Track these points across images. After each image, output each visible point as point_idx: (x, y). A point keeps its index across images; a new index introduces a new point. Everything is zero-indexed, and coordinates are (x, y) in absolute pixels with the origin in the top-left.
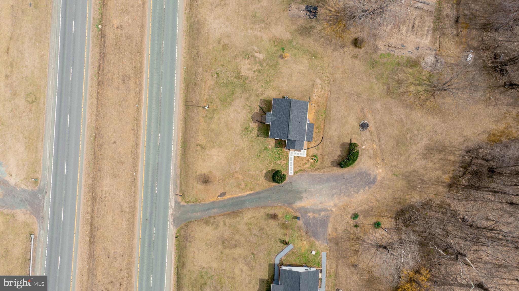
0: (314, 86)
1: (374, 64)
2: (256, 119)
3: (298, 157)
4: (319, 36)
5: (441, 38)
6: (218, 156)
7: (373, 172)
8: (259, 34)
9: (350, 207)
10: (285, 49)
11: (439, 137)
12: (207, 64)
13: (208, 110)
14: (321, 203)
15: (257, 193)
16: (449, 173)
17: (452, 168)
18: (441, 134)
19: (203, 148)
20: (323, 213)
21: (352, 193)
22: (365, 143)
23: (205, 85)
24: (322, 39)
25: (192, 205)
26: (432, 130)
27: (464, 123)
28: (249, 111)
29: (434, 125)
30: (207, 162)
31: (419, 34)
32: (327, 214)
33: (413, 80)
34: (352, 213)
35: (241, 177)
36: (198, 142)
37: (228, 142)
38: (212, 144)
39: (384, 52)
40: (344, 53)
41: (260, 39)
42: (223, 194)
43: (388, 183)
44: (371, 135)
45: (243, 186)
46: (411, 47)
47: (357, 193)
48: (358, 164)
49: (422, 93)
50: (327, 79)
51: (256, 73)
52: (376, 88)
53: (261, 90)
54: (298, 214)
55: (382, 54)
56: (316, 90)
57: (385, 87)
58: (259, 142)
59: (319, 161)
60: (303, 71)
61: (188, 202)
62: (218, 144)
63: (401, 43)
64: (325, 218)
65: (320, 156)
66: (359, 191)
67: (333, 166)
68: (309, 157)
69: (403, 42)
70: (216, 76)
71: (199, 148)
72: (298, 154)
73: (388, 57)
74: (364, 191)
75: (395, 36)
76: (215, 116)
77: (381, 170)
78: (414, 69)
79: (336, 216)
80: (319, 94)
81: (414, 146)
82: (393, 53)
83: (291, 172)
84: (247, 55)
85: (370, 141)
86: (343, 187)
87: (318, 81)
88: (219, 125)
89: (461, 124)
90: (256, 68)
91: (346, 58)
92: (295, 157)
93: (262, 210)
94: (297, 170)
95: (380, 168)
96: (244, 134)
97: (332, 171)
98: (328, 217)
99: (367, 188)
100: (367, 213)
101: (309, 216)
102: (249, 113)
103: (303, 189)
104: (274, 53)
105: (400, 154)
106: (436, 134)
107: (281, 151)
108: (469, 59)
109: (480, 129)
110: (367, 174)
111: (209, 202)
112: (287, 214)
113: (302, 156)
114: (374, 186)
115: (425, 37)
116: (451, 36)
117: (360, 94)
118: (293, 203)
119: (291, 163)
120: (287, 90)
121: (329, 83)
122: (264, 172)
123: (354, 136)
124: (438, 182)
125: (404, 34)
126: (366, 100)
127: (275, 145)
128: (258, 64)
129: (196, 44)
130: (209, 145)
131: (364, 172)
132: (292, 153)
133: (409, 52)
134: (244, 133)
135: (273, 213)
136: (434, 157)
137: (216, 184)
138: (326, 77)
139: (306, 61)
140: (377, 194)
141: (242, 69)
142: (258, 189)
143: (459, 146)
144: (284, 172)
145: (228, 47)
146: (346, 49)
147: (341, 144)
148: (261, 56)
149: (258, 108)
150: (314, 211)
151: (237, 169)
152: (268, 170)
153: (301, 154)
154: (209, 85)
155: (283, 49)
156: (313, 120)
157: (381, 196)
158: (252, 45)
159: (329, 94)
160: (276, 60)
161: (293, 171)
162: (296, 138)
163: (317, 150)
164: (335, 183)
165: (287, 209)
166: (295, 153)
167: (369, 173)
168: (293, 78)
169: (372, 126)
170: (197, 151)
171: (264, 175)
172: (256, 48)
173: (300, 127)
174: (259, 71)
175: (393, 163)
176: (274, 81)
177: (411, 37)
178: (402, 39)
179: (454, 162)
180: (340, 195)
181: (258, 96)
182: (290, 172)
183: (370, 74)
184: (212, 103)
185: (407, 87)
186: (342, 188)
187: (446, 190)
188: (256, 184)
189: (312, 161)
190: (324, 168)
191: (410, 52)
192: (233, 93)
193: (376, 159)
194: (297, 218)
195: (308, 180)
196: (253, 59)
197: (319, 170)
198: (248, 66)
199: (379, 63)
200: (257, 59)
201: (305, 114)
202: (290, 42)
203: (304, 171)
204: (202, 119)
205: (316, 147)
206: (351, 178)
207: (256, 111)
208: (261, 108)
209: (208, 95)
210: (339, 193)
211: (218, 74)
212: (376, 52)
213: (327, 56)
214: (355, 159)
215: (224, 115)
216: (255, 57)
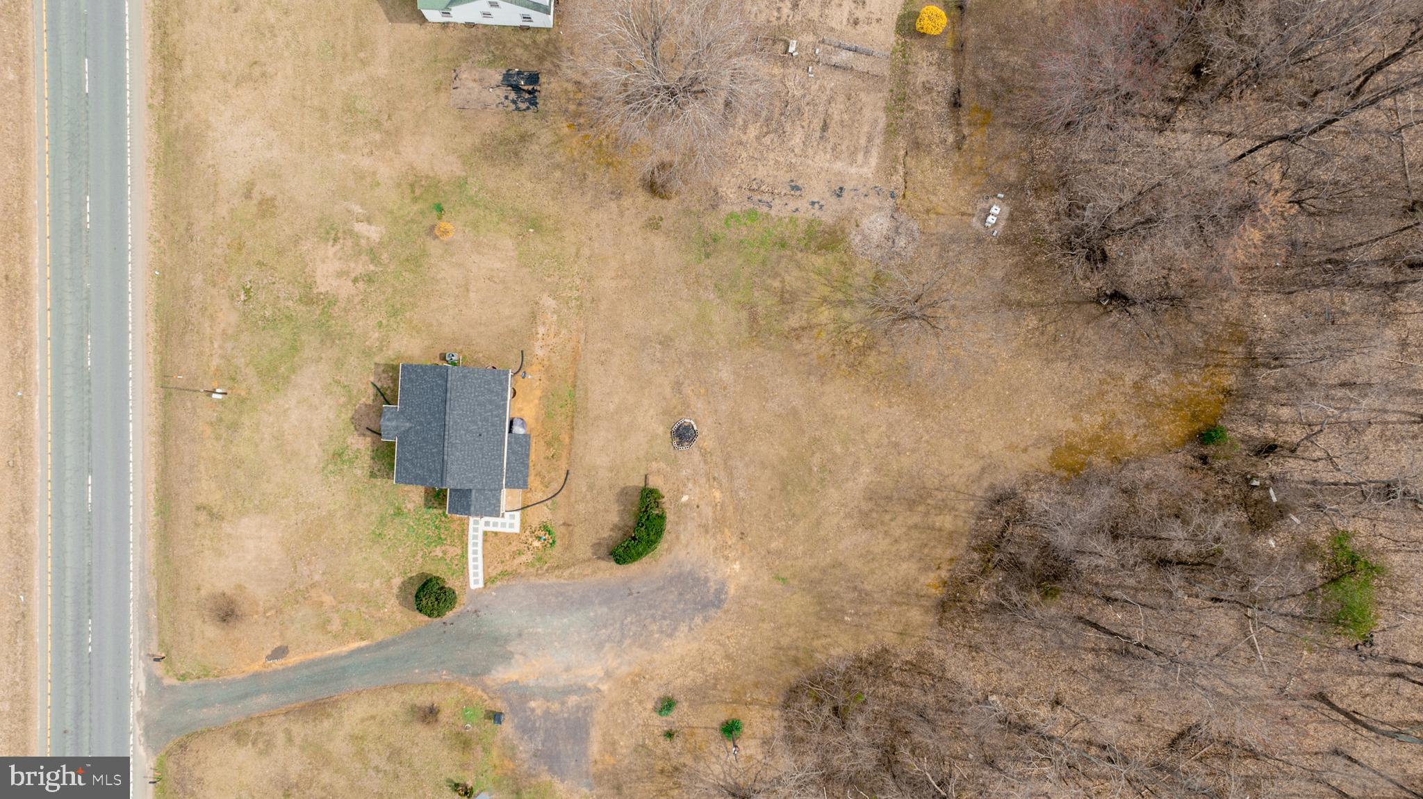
0: (535, 317)
1: (709, 245)
2: (365, 423)
3: (496, 533)
4: (547, 163)
5: (908, 158)
6: (260, 538)
7: (715, 571)
8: (366, 163)
9: (652, 679)
10: (445, 206)
11: (906, 461)
12: (215, 260)
13: (222, 402)
14: (567, 669)
15: (380, 646)
16: (939, 568)
17: (949, 553)
18: (913, 451)
19: (215, 516)
20: (573, 700)
21: (657, 636)
22: (690, 485)
23: (211, 326)
24: (558, 174)
25: (196, 686)
26: (885, 441)
27: (980, 416)
28: (343, 399)
29: (890, 426)
30: (227, 557)
31: (844, 148)
32: (587, 701)
33: (826, 291)
34: (656, 695)
35: (328, 599)
36: (201, 500)
37: (286, 496)
38: (239, 504)
39: (737, 209)
40: (621, 214)
41: (369, 179)
42: (280, 652)
43: (760, 603)
44: (706, 462)
45: (336, 625)
46: (817, 189)
47: (670, 636)
48: (669, 550)
49: (853, 329)
50: (576, 294)
51: (361, 285)
52: (716, 319)
53: (377, 335)
54: (500, 706)
55: (731, 215)
56: (541, 330)
57: (744, 315)
58: (377, 493)
59: (558, 542)
60: (501, 274)
61: (183, 677)
62: (256, 502)
63: (788, 177)
64: (580, 715)
65: (563, 529)
66: (675, 629)
67: (599, 558)
68: (528, 533)
69: (793, 175)
70: (243, 297)
71: (203, 517)
72: (495, 524)
73: (749, 223)
74: (691, 629)
75: (771, 156)
76: (246, 420)
77: (737, 566)
78: (830, 257)
79: (611, 706)
80: (551, 341)
81: (832, 490)
82: (765, 209)
83: (476, 580)
84: (332, 232)
85: (703, 480)
86: (629, 619)
87: (548, 302)
88: (257, 446)
89: (972, 420)
90: (361, 267)
91: (626, 229)
92: (485, 533)
93: (395, 694)
94: (494, 574)
95: (735, 560)
96: (331, 472)
97: (594, 572)
98: (588, 709)
99: (698, 620)
100: (701, 695)
101: (533, 710)
102: (344, 405)
103: (514, 631)
104: (412, 221)
105: (794, 515)
106: (899, 454)
107: (443, 519)
108: (991, 220)
109: (1027, 432)
110: (699, 579)
111: (245, 675)
112: (467, 705)
113: (507, 530)
114: (720, 613)
115: (860, 157)
116: (938, 150)
117: (671, 340)
118: (487, 670)
119: (475, 552)
120: (453, 333)
121: (580, 307)
122: (397, 581)
123: (654, 465)
124: (905, 595)
125: (796, 150)
126: (687, 355)
127: (426, 499)
128: (364, 258)
129: (183, 201)
130: (230, 507)
131: (690, 573)
132: (476, 523)
133: (813, 203)
134: (331, 467)
135: (428, 704)
136: (891, 520)
137: (256, 622)
138: (571, 288)
139: (508, 243)
140: (728, 637)
141: (319, 273)
142: (380, 635)
143: (967, 486)
144: (452, 583)
145: (274, 206)
146: (626, 202)
147: (618, 490)
148: (372, 233)
149: (371, 391)
150: (547, 694)
151: (317, 577)
152: (409, 575)
153: (503, 525)
154: (223, 325)
155: (440, 209)
156: (537, 420)
157: (738, 643)
158: (346, 199)
159: (582, 342)
160: (419, 242)
161: (481, 577)
162: (471, 482)
163: (553, 510)
164: (605, 610)
165: (469, 689)
166: (487, 524)
167: (702, 575)
168: (472, 295)
169: (707, 437)
170: (197, 525)
171: (395, 590)
172: (357, 209)
173: (481, 449)
174: (370, 279)
175: (774, 545)
176: (414, 305)
177: (818, 157)
178: (791, 166)
179: (955, 535)
180: (620, 642)
181: (367, 353)
182: (472, 579)
183: (697, 276)
184: (234, 379)
185: (808, 312)
186: (625, 622)
187: (931, 619)
188: (373, 620)
189: (536, 544)
190: (574, 565)
191: (817, 206)
192: (295, 349)
193: (723, 533)
194: (496, 717)
195: (525, 603)
196: (349, 243)
197: (556, 572)
198: (337, 265)
199: (723, 241)
200: (363, 242)
201: (498, 407)
202: (460, 186)
203: (514, 574)
204: (209, 431)
205: (549, 502)
206: (653, 592)
207: (364, 399)
208: (378, 389)
209: (222, 357)
210: (617, 639)
211: (247, 292)
212: (714, 207)
213: (573, 224)
214: (652, 537)
215: (270, 414)
216: (356, 237)
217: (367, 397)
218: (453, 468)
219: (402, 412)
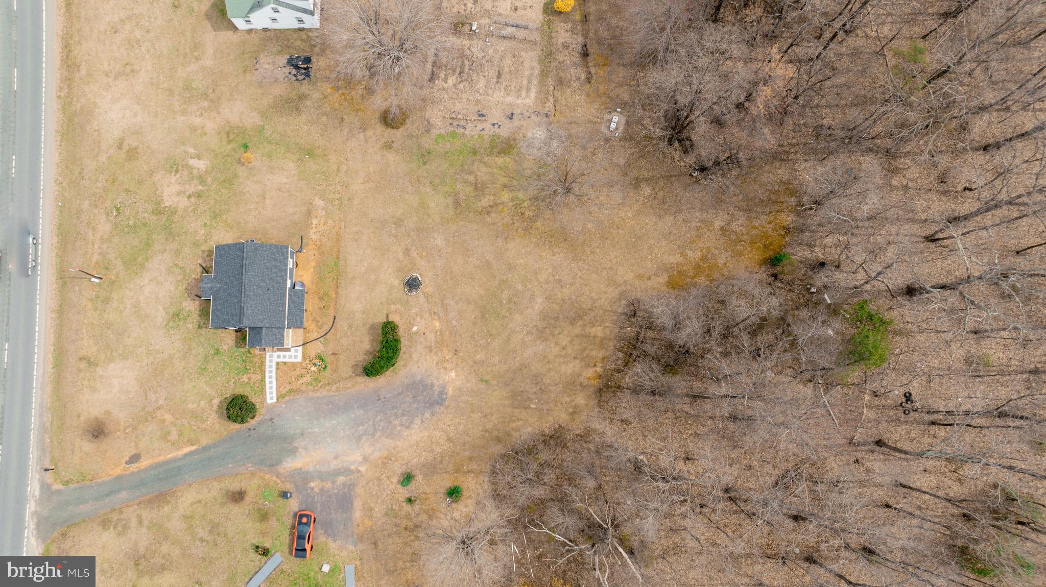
0: (310, 213)
1: (425, 156)
2: (195, 292)
3: (285, 363)
4: (318, 112)
5: (556, 92)
6: (122, 377)
7: (438, 378)
8: (198, 121)
9: (396, 461)
10: (249, 145)
11: (566, 292)
12: (97, 191)
13: (99, 284)
14: (336, 457)
15: (205, 449)
16: (595, 365)
17: (601, 354)
18: (571, 285)
19: (91, 363)
20: (341, 479)
21: (399, 428)
22: (418, 319)
23: (93, 234)
24: (324, 119)
25: (75, 489)
26: (552, 279)
27: (616, 257)
28: (180, 277)
29: (555, 268)
30: (99, 392)
31: (513, 88)
32: (350, 480)
33: (505, 180)
34: (399, 471)
35: (168, 417)
36: (83, 353)
37: (141, 346)
38: (109, 354)
39: (443, 132)
40: (366, 141)
41: (199, 131)
42: (135, 458)
43: (470, 399)
44: (428, 302)
45: (174, 436)
46: (496, 115)
47: (408, 427)
48: (405, 366)
49: (525, 204)
50: (338, 196)
51: (193, 199)
52: (432, 205)
53: (203, 232)
54: (289, 487)
55: (440, 136)
56: (315, 222)
57: (450, 200)
58: (203, 340)
59: (329, 367)
60: (287, 186)
61: (66, 483)
62: (121, 352)
63: (476, 109)
64: (346, 490)
65: (332, 357)
66: (411, 423)
67: (357, 375)
68: (307, 361)
69: (479, 107)
70: (115, 213)
71: (83, 365)
72: (284, 357)
73: (451, 139)
74: (422, 422)
75: (464, 96)
76: (115, 296)
77: (453, 374)
78: (507, 159)
79: (368, 482)
80: (321, 228)
81: (517, 315)
82: (462, 130)
83: (271, 396)
84: (175, 166)
85: (427, 315)
86: (379, 417)
87: (319, 202)
88: (121, 312)
89: (610, 260)
90: (192, 189)
91: (370, 151)
92: (278, 364)
93: (215, 483)
94: (284, 392)
95: (452, 370)
96: (171, 327)
97: (353, 385)
98: (352, 486)
99: (427, 415)
100: (431, 469)
101: (312, 489)
102: (180, 281)
103: (298, 431)
104: (228, 155)
105: (491, 335)
106: (562, 287)
107: (248, 355)
108: (613, 126)
109: (649, 266)
110: (427, 385)
111: (110, 478)
112: (265, 488)
113: (293, 360)
114: (442, 409)
115: (524, 93)
116: (576, 85)
117: (402, 221)
118: (279, 462)
119: (271, 377)
120: (255, 227)
121: (340, 205)
122: (216, 401)
123: (393, 307)
124: (571, 385)
125: (481, 91)
126: (413, 230)
127: (236, 342)
128: (195, 182)
129: (78, 155)
130: (102, 356)
131: (420, 381)
132: (271, 356)
133: (494, 125)
134: (171, 324)
135: (238, 489)
136: (559, 334)
137: (119, 437)
138: (334, 193)
139: (292, 165)
140: (449, 426)
141: (165, 194)
142: (205, 441)
143: (611, 306)
144: (254, 399)
145: (137, 153)
146: (370, 133)
147: (368, 326)
148: (200, 165)
149: (199, 269)
150: (322, 476)
151: (161, 402)
152: (224, 396)
153: (290, 357)
154: (100, 234)
155: (246, 147)
156: (312, 282)
157: (456, 429)
158: (184, 144)
159: (343, 228)
160: (232, 169)
161: (274, 395)
162: (262, 322)
163: (325, 345)
164: (362, 412)
165: (267, 477)
166: (279, 357)
167: (429, 382)
168: (267, 201)
169: (428, 286)
170: (79, 371)
171: (215, 408)
172: (191, 150)
173: (269, 299)
174: (199, 195)
175: (478, 357)
176: (228, 211)
177: (495, 95)
178: (478, 102)
179: (605, 341)
180: (373, 435)
181: (196, 244)
182: (268, 396)
183: (418, 177)
184: (107, 268)
185: (494, 195)
186: (376, 420)
187: (593, 402)
188: (198, 430)
189: (313, 369)
190: (339, 381)
191: (496, 126)
192: (148, 245)
193: (442, 351)
194: (284, 495)
195: (305, 411)
196: (186, 173)
197: (327, 388)
198: (177, 188)
199: (434, 153)
200: (195, 171)
201: (281, 270)
202: (260, 131)
203: (298, 391)
204: (89, 305)
205: (322, 339)
206: (395, 396)
207: (194, 276)
208: (204, 268)
209: (100, 254)
210: (371, 433)
211: (118, 210)
212: (428, 131)
213: (335, 151)
214: (390, 355)
215: (131, 290)
216: (191, 168)
217: (197, 272)
218: (248, 312)
219: (215, 278)
